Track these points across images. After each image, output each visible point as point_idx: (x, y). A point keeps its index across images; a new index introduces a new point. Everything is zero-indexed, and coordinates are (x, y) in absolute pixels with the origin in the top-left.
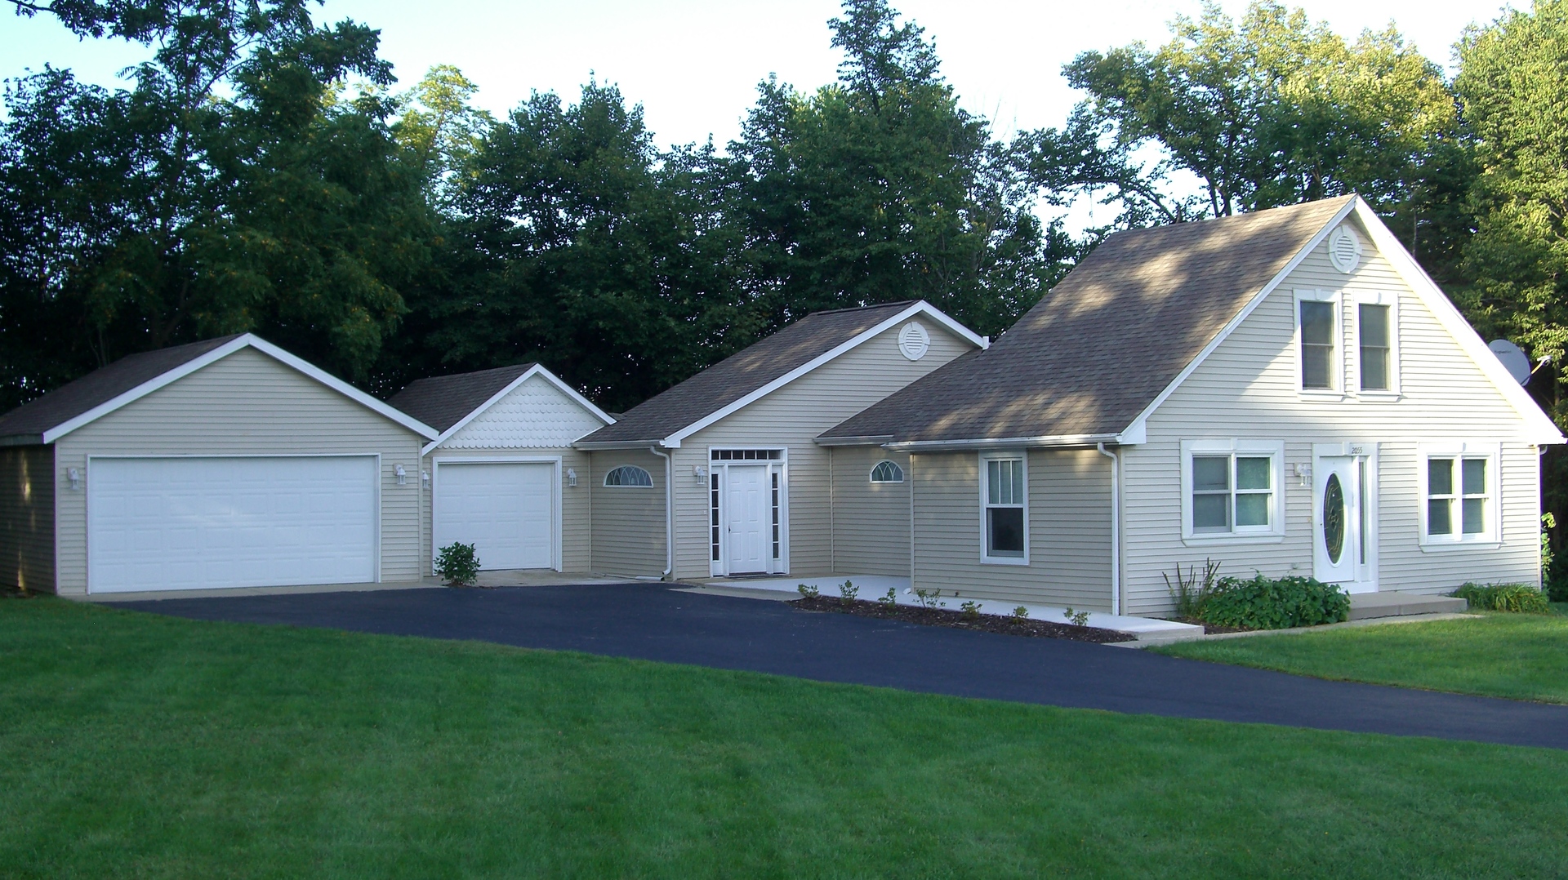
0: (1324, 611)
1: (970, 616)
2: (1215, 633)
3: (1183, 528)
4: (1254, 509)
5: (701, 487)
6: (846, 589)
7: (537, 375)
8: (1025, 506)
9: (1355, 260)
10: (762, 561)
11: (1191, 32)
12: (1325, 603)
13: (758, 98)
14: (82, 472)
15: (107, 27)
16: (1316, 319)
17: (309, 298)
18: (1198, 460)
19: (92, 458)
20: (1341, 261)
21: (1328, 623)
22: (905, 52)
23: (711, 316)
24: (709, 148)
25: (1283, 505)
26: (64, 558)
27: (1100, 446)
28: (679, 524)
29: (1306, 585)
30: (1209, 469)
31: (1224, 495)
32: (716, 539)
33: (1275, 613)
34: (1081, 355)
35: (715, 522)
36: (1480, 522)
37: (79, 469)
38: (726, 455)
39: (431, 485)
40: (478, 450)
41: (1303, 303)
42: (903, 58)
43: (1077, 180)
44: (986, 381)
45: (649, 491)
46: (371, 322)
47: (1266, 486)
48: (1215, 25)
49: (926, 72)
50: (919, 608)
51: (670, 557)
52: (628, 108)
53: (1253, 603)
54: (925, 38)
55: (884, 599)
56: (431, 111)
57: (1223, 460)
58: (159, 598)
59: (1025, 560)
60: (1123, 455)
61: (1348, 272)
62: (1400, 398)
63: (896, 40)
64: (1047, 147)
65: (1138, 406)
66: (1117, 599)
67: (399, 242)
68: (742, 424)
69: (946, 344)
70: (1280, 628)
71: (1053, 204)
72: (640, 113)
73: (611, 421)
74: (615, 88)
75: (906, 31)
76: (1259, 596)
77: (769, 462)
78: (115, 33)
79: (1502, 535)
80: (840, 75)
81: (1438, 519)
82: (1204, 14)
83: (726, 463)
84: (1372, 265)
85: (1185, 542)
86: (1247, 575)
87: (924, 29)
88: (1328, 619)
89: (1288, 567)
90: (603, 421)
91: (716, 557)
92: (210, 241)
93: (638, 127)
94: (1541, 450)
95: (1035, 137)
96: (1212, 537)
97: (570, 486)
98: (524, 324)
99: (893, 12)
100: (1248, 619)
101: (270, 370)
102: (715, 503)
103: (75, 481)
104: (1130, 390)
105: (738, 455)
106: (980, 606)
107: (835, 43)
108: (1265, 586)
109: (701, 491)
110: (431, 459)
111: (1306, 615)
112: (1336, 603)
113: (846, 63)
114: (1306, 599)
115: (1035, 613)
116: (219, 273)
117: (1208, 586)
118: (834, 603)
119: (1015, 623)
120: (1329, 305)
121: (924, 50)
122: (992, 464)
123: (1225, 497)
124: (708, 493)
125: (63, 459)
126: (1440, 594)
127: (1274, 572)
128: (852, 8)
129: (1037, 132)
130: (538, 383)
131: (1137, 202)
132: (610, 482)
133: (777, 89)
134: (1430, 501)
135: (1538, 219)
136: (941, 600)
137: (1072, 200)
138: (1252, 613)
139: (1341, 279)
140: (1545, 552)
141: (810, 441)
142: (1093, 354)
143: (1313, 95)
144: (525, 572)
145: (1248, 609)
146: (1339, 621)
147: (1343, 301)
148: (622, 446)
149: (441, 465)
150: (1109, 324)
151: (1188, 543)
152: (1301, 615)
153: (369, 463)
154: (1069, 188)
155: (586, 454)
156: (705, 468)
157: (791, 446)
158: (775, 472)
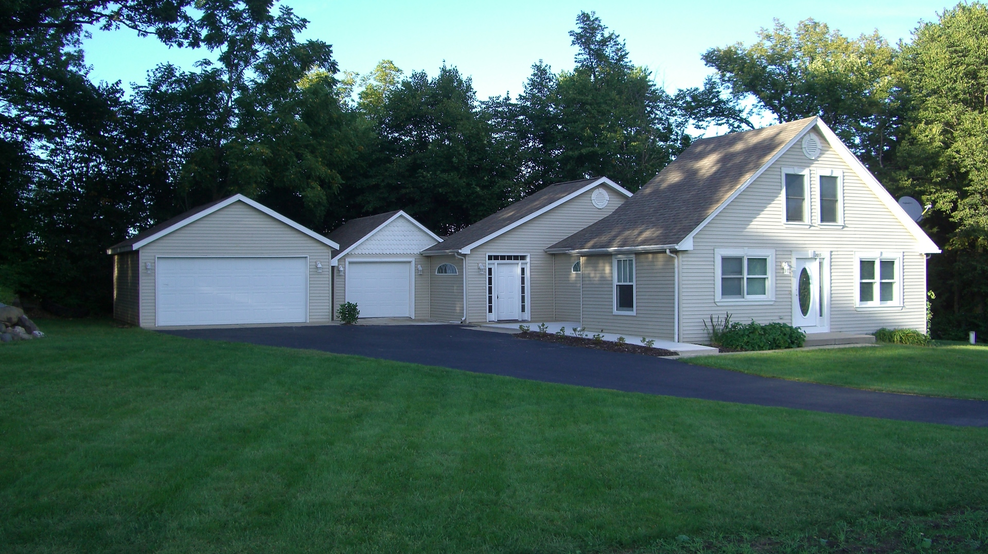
0: (790, 341)
1: (597, 342)
2: (725, 352)
3: (716, 296)
4: (758, 286)
5: (482, 274)
6: (542, 327)
7: (401, 216)
8: (634, 284)
9: (818, 152)
10: (516, 314)
11: (768, 37)
12: (791, 337)
13: (532, 73)
14: (153, 265)
15: (186, 42)
16: (794, 184)
17: (289, 178)
18: (725, 260)
19: (158, 258)
20: (809, 152)
21: (792, 348)
22: (609, 48)
23: (499, 186)
24: (508, 99)
25: (774, 285)
26: (143, 308)
27: (668, 251)
28: (470, 294)
29: (781, 327)
30: (732, 264)
31: (740, 278)
32: (490, 302)
33: (761, 342)
34: (669, 203)
35: (490, 292)
36: (891, 295)
37: (151, 263)
38: (496, 258)
39: (345, 273)
40: (370, 255)
41: (787, 175)
42: (609, 51)
43: (711, 115)
44: (622, 217)
45: (455, 276)
46: (321, 190)
47: (765, 274)
48: (781, 33)
49: (622, 57)
50: (575, 337)
51: (465, 311)
52: (464, 78)
53: (749, 336)
54: (620, 40)
55: (558, 333)
56: (378, 84)
57: (739, 260)
58: (188, 329)
59: (634, 313)
60: (680, 256)
61: (813, 158)
62: (844, 227)
63: (604, 42)
64: (694, 98)
65: (688, 230)
66: (677, 333)
67: (339, 148)
68: (504, 242)
69: (617, 200)
70: (763, 350)
71: (697, 128)
72: (470, 81)
73: (441, 240)
74: (455, 69)
75: (610, 38)
76: (752, 332)
77: (520, 262)
78: (189, 45)
79: (904, 302)
80: (576, 60)
81: (866, 293)
82: (775, 27)
83: (496, 262)
84: (827, 155)
85: (717, 303)
86: (745, 321)
87: (619, 36)
88: (792, 346)
89: (777, 318)
90: (437, 241)
91: (490, 311)
92: (236, 150)
93: (469, 88)
94: (927, 256)
95: (687, 93)
96: (732, 300)
97: (419, 274)
98: (403, 191)
99: (604, 27)
100: (746, 345)
101: (251, 213)
102: (490, 283)
103: (149, 269)
104: (687, 221)
105: (503, 258)
106: (603, 336)
107: (574, 43)
108: (756, 327)
109: (482, 276)
110: (345, 260)
111: (779, 343)
112: (797, 337)
113: (579, 54)
114: (780, 335)
115: (629, 340)
116: (240, 167)
117: (726, 327)
118: (534, 334)
119: (618, 346)
120: (802, 176)
121: (619, 47)
122: (619, 261)
123: (741, 279)
124: (486, 278)
125: (144, 259)
126: (866, 334)
127: (763, 321)
128: (582, 25)
129: (688, 90)
130: (401, 220)
131: (736, 126)
132: (439, 272)
133: (543, 68)
134: (861, 283)
135: (936, 131)
136: (586, 333)
137: (707, 126)
138: (748, 342)
139: (808, 162)
140: (928, 312)
141: (542, 251)
142: (674, 202)
143: (826, 69)
144: (394, 319)
145: (745, 339)
146: (798, 347)
147: (810, 174)
148: (441, 253)
149: (350, 263)
150: (685, 187)
151: (718, 304)
152: (776, 343)
153: (303, 261)
154: (706, 120)
155: (427, 257)
156: (484, 265)
157: (532, 253)
158: (523, 267)
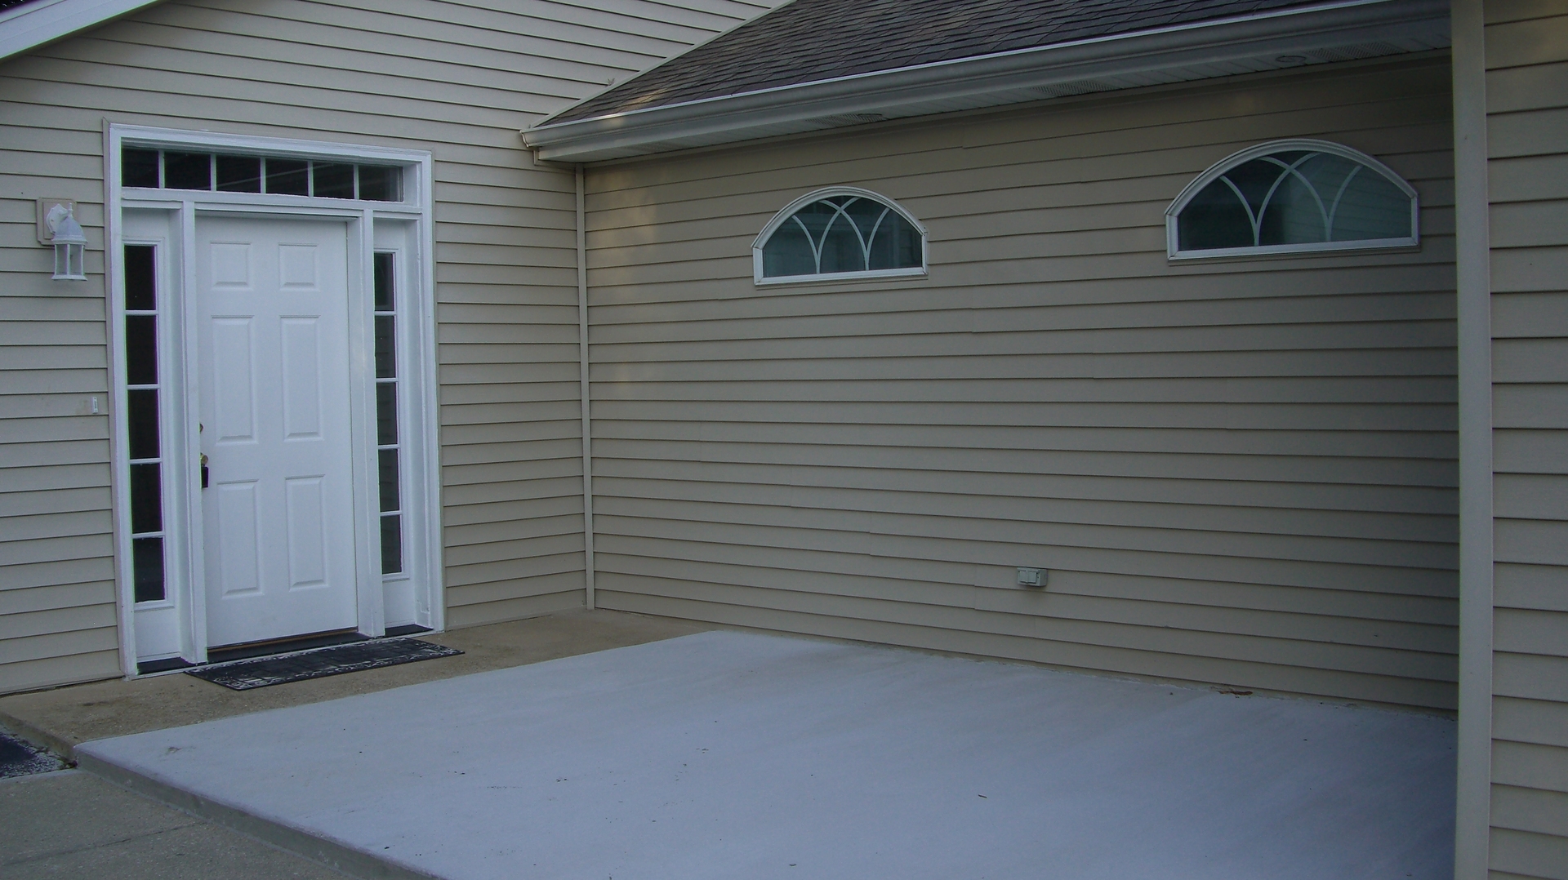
10: (342, 591)
32: (147, 511)
35: (145, 436)
38: (186, 167)
77: (362, 209)
83: (189, 200)
91: (150, 585)
102: (143, 361)
105: (236, 170)
124: (105, 324)
156: (92, 216)
157: (445, 153)
158: (385, 248)
